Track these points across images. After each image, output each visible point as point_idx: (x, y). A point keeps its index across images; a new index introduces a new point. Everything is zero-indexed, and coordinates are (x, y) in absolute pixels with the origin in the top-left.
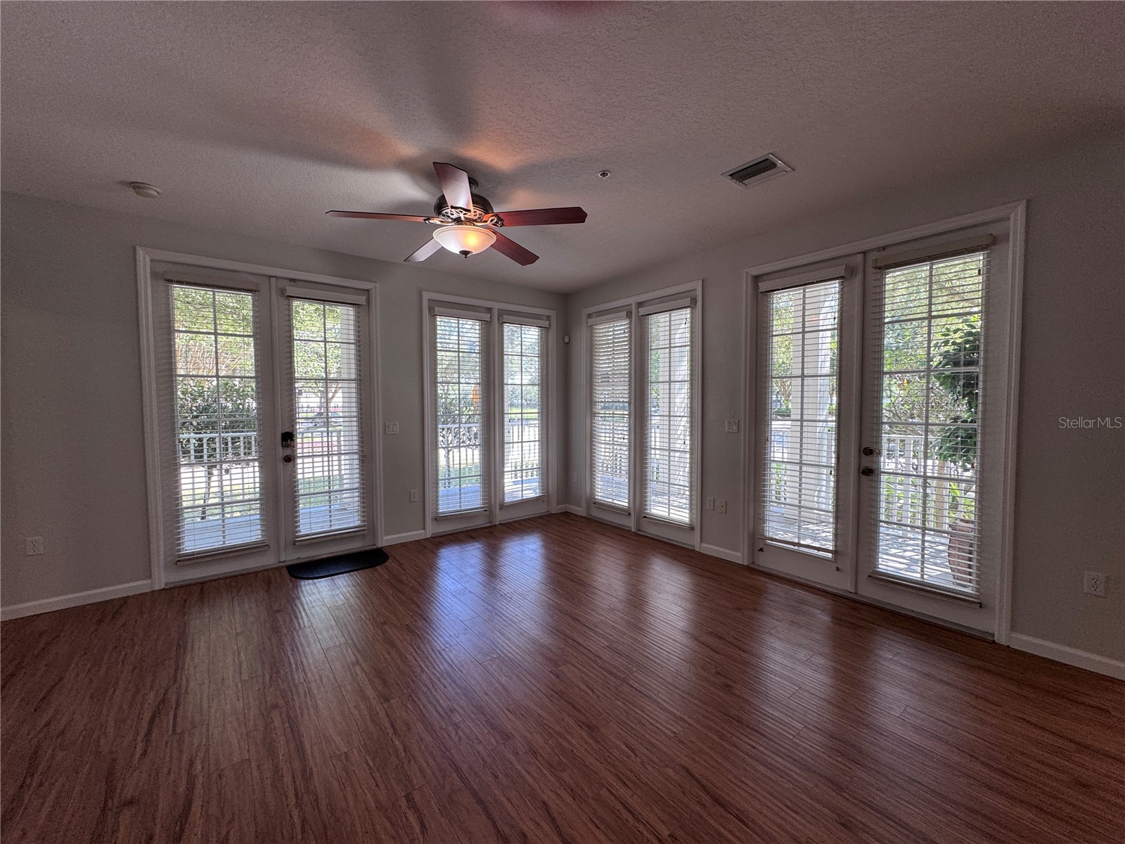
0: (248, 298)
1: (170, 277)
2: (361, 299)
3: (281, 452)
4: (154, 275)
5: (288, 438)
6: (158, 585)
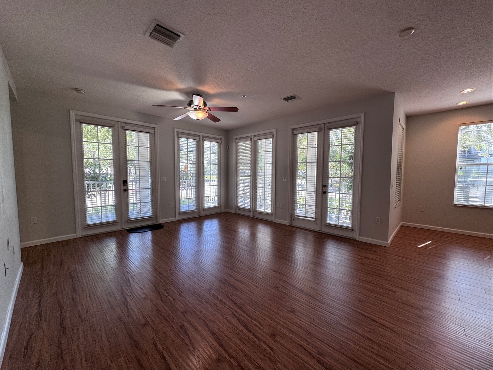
2: (152, 131)
4: (76, 120)
5: (125, 182)
6: (79, 236)
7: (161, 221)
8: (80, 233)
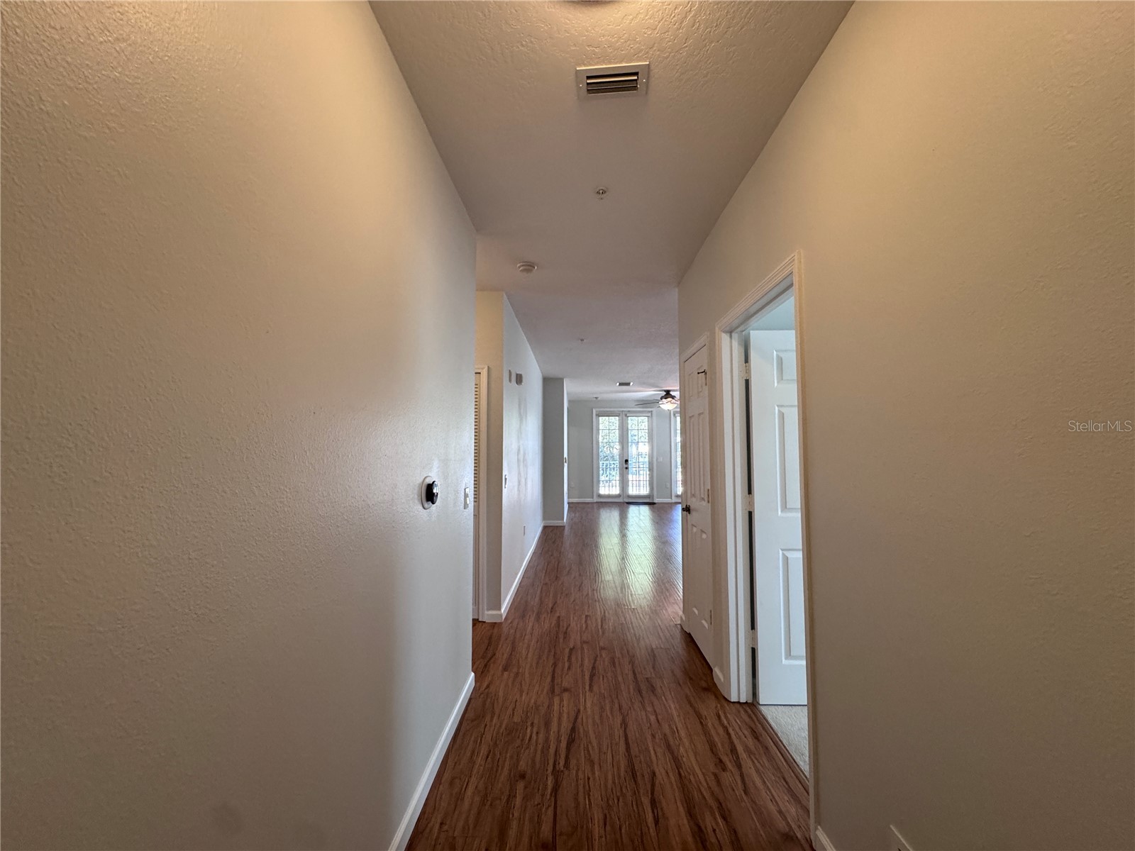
0: (617, 418)
1: (598, 415)
2: (649, 414)
3: (625, 466)
4: (596, 415)
5: (627, 461)
6: (595, 501)
7: (656, 500)
8: (596, 499)
